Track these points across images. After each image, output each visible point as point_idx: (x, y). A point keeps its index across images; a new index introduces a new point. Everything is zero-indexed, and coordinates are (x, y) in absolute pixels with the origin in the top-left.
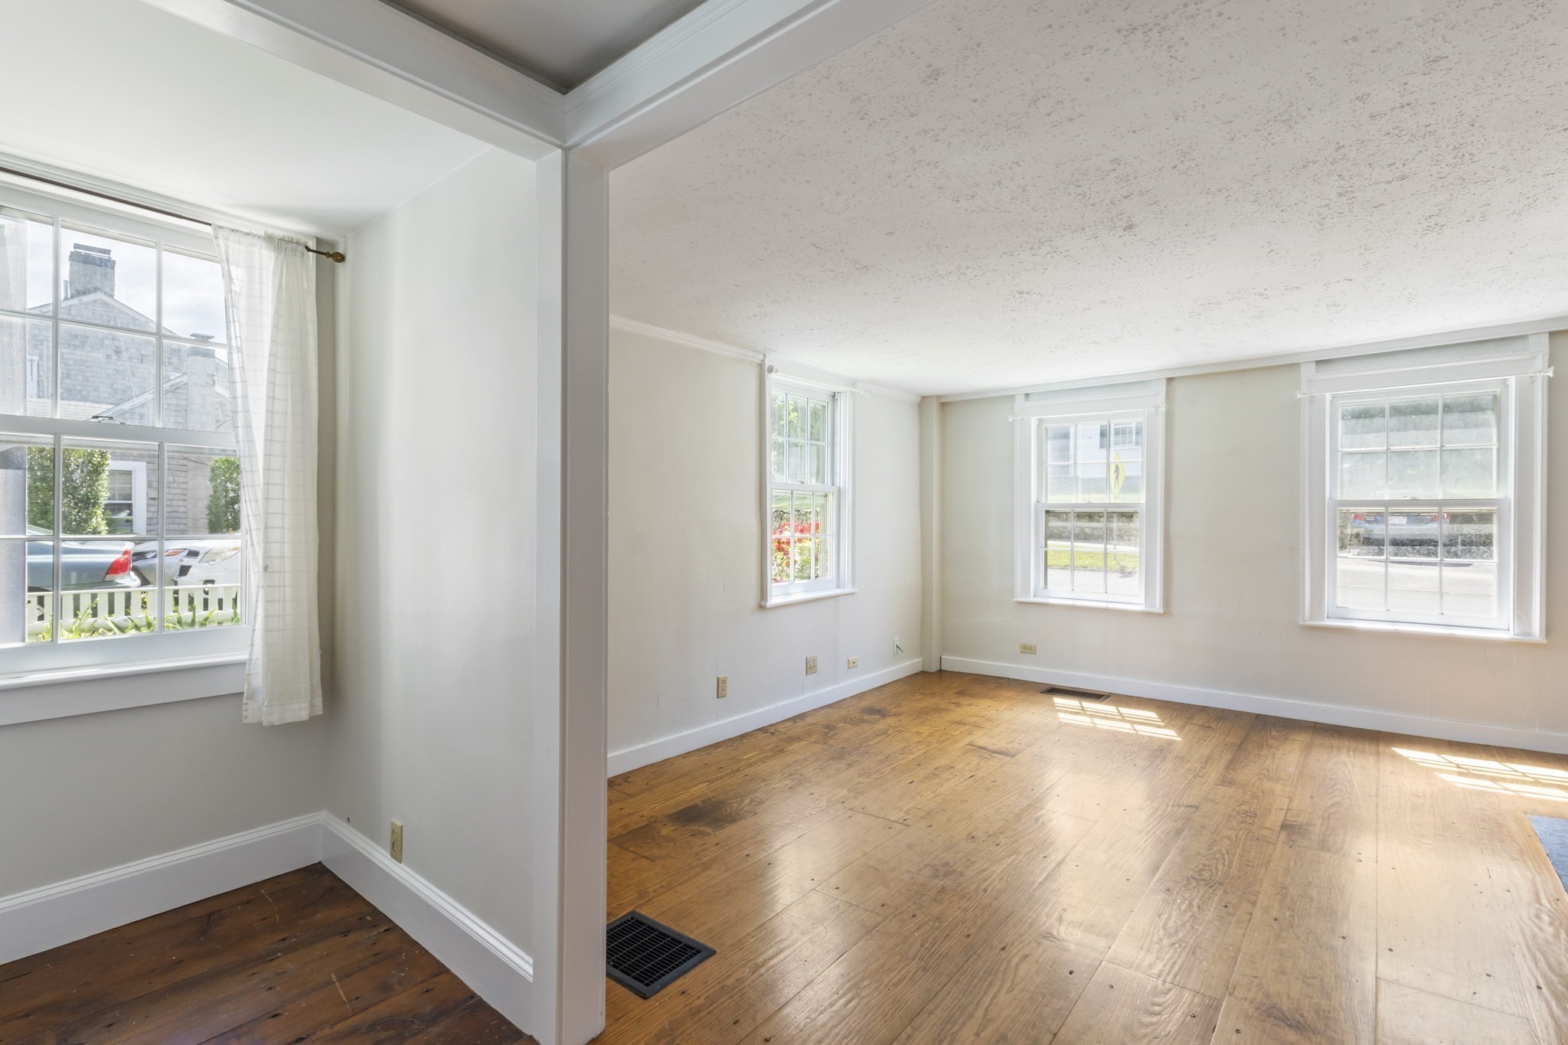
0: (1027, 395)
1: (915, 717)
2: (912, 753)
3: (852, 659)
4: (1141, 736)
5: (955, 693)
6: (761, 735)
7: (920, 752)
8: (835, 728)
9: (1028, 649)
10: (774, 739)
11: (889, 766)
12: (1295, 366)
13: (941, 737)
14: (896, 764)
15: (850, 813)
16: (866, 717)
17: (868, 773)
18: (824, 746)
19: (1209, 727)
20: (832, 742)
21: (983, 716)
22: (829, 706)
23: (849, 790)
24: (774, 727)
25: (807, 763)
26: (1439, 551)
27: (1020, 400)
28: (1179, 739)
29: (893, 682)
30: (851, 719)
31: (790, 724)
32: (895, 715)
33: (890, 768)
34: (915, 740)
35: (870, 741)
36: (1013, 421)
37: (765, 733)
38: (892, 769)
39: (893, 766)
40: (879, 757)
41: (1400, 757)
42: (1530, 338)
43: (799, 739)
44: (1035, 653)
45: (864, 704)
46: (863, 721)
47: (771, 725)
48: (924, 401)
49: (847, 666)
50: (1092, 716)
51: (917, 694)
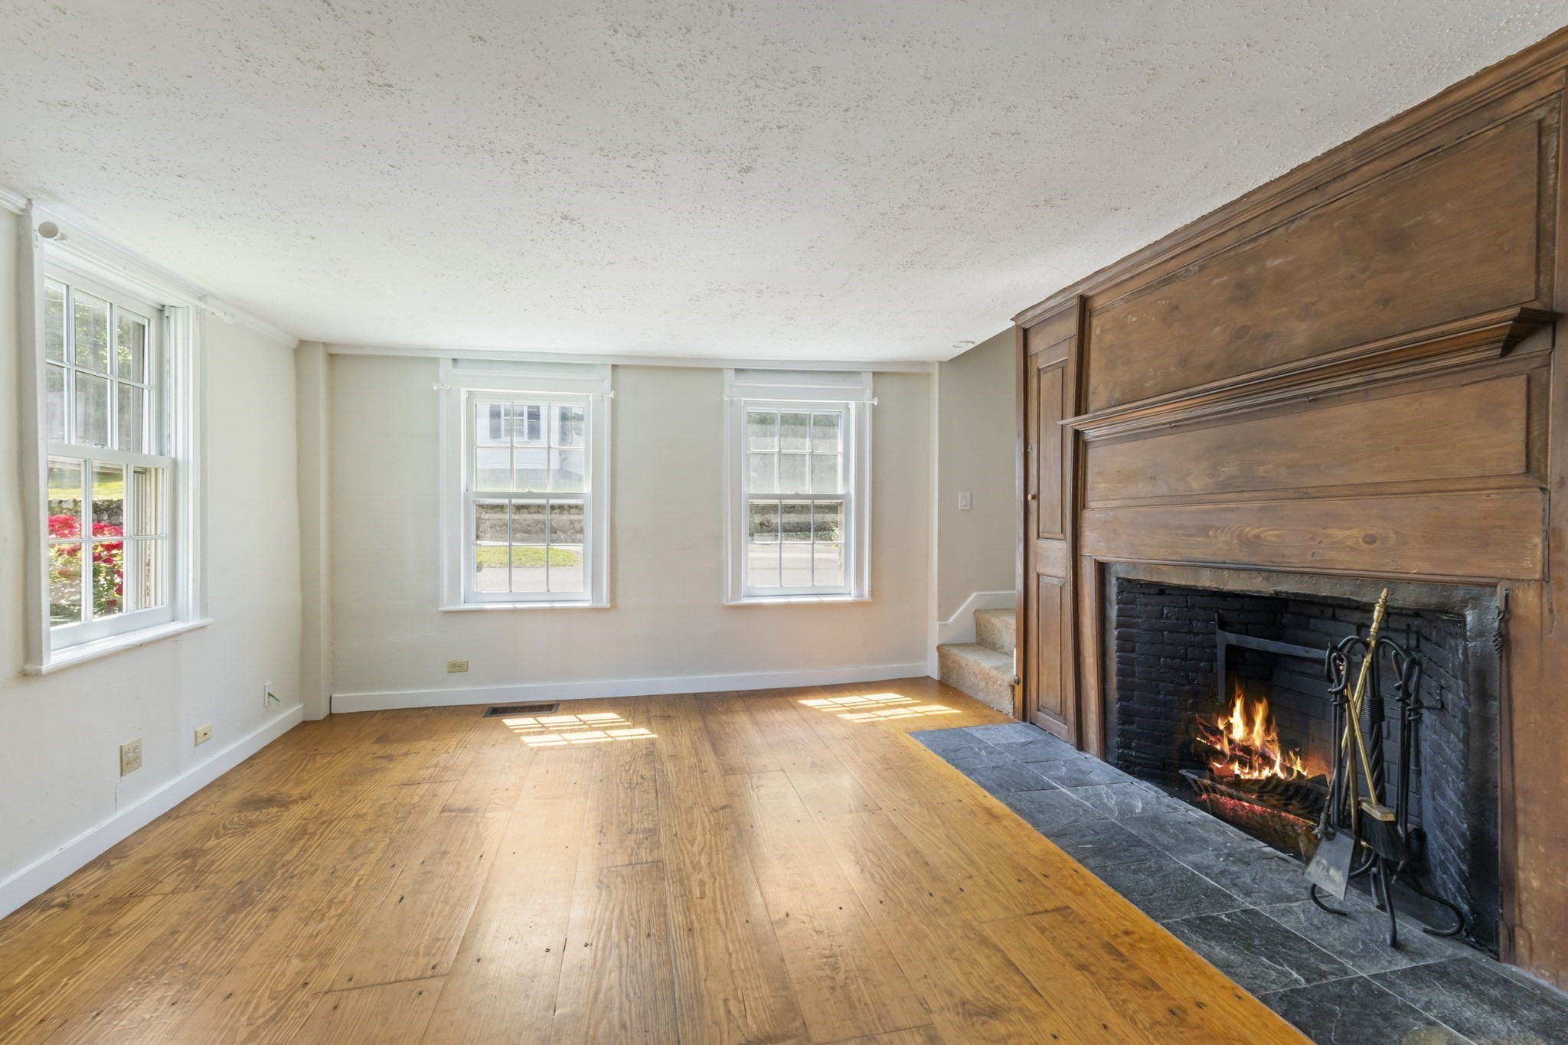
0: (455, 360)
1: (337, 793)
2: (371, 851)
3: (201, 729)
4: (621, 742)
5: (374, 743)
6: (36, 919)
7: (382, 845)
8: (203, 852)
9: (457, 668)
10: (75, 915)
11: (346, 885)
12: (718, 371)
13: (397, 813)
14: (356, 879)
15: (331, 1000)
16: (253, 816)
17: (317, 910)
18: (201, 892)
19: (669, 716)
20: (211, 879)
21: (436, 766)
22: (166, 816)
23: (302, 957)
24: (64, 891)
25: (182, 937)
26: (812, 535)
27: (446, 367)
28: (655, 736)
29: (267, 748)
30: (225, 828)
31: (96, 874)
32: (303, 799)
33: (349, 889)
34: (362, 828)
35: (284, 854)
36: (438, 390)
37: (43, 911)
38: (355, 888)
39: (354, 884)
40: (319, 877)
41: (805, 707)
42: (863, 374)
43: (134, 896)
44: (467, 671)
45: (234, 796)
46: (252, 824)
47: (51, 890)
48: (302, 347)
49: (193, 743)
50: (559, 732)
51: (318, 757)
